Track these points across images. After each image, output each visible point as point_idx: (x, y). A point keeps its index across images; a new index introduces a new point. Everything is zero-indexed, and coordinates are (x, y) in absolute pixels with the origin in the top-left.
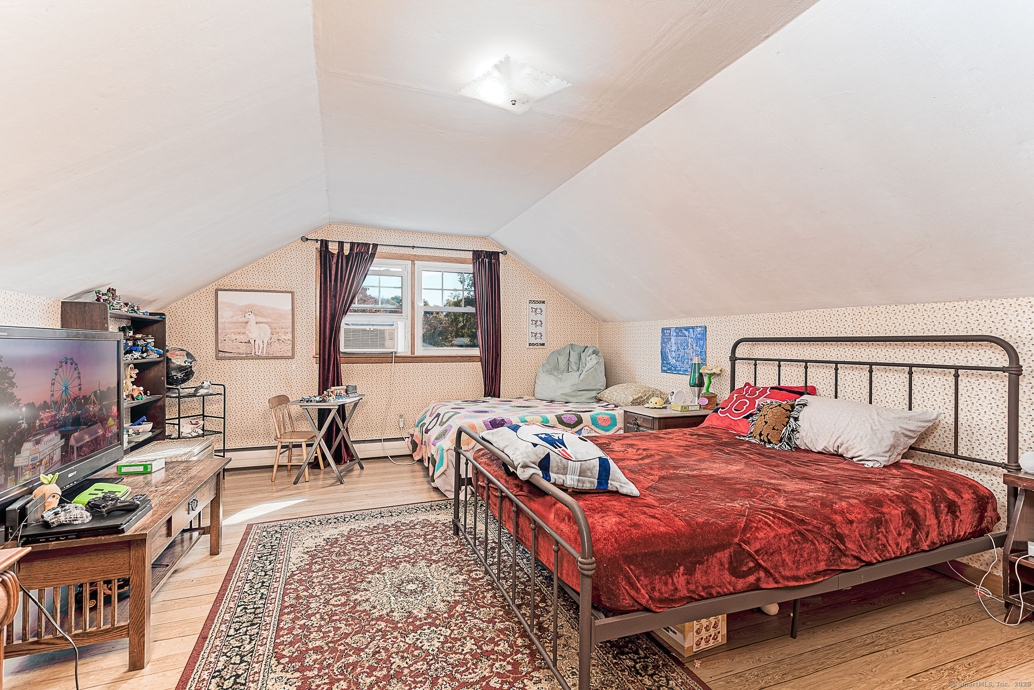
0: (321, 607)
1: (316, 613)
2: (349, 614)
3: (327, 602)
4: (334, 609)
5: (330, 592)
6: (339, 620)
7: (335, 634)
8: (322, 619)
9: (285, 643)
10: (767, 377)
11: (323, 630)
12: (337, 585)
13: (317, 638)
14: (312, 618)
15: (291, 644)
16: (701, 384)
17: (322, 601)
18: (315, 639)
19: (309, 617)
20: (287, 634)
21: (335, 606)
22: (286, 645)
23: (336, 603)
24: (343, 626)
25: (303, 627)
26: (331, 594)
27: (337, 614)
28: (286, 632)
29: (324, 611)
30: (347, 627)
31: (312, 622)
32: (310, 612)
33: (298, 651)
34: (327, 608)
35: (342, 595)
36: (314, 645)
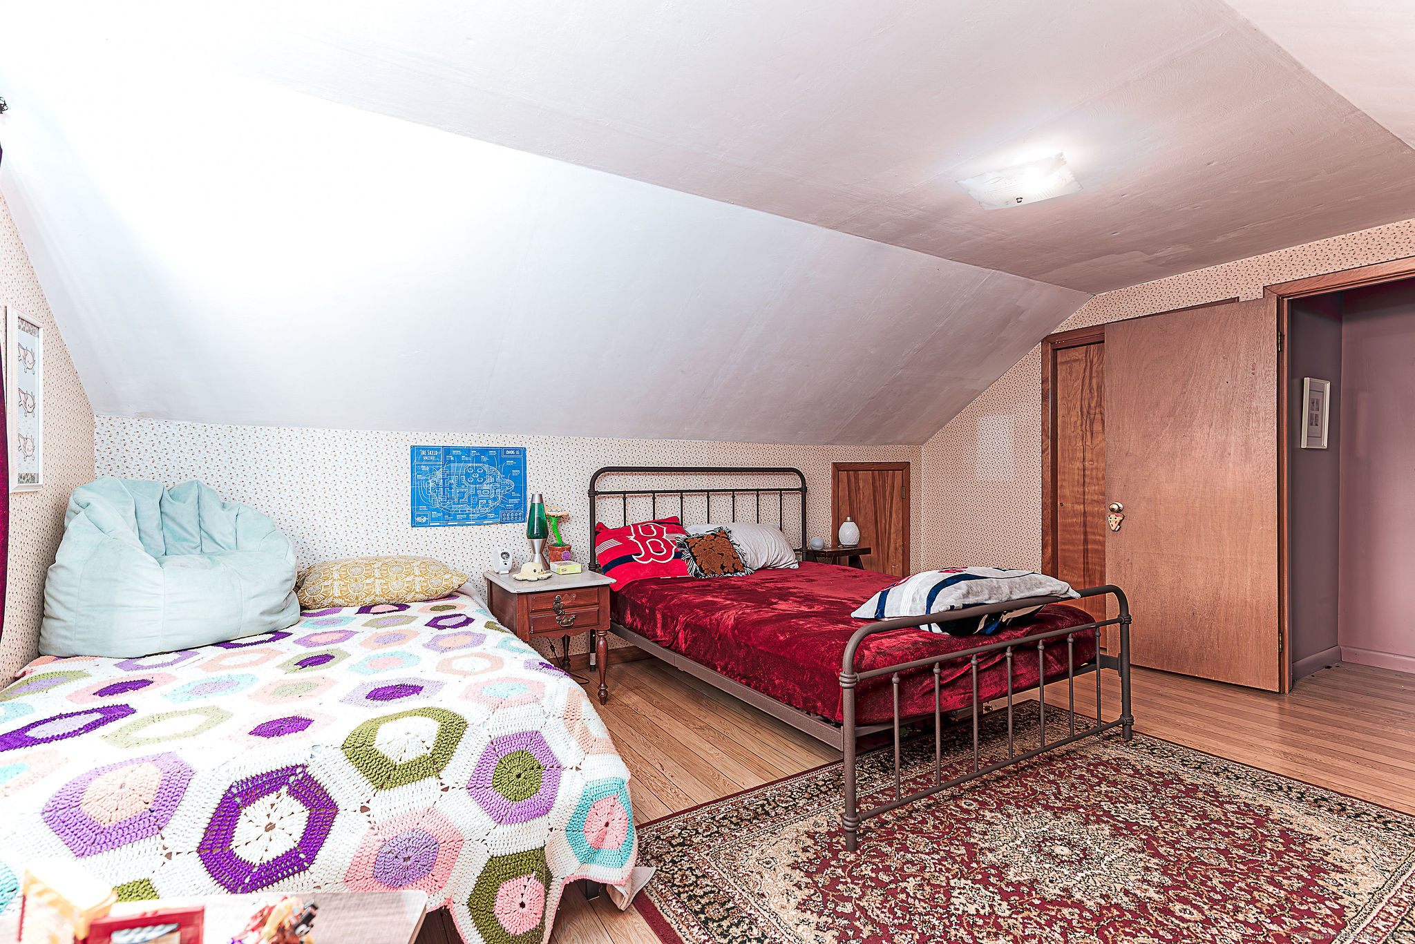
0: (1223, 924)
1: (1241, 922)
2: (1192, 886)
3: (1207, 922)
4: (1206, 907)
5: (1185, 932)
6: (1214, 889)
7: (1237, 882)
8: (1237, 909)
9: (1320, 921)
10: (640, 512)
11: (1249, 897)
12: (1161, 933)
13: (1265, 895)
14: (1254, 921)
15: (1311, 915)
16: (543, 533)
17: (1214, 931)
18: (1270, 895)
19: (1257, 926)
20: (1312, 929)
21: (1200, 910)
22: (1320, 919)
23: (1195, 912)
24: (1215, 881)
25: (1277, 921)
26: (1188, 928)
27: (1210, 899)
28: (1311, 933)
29: (1225, 916)
30: (1211, 876)
31: (1257, 915)
32: (1250, 931)
33: (1306, 901)
34: (1216, 916)
35: (1172, 913)
36: (1277, 890)
